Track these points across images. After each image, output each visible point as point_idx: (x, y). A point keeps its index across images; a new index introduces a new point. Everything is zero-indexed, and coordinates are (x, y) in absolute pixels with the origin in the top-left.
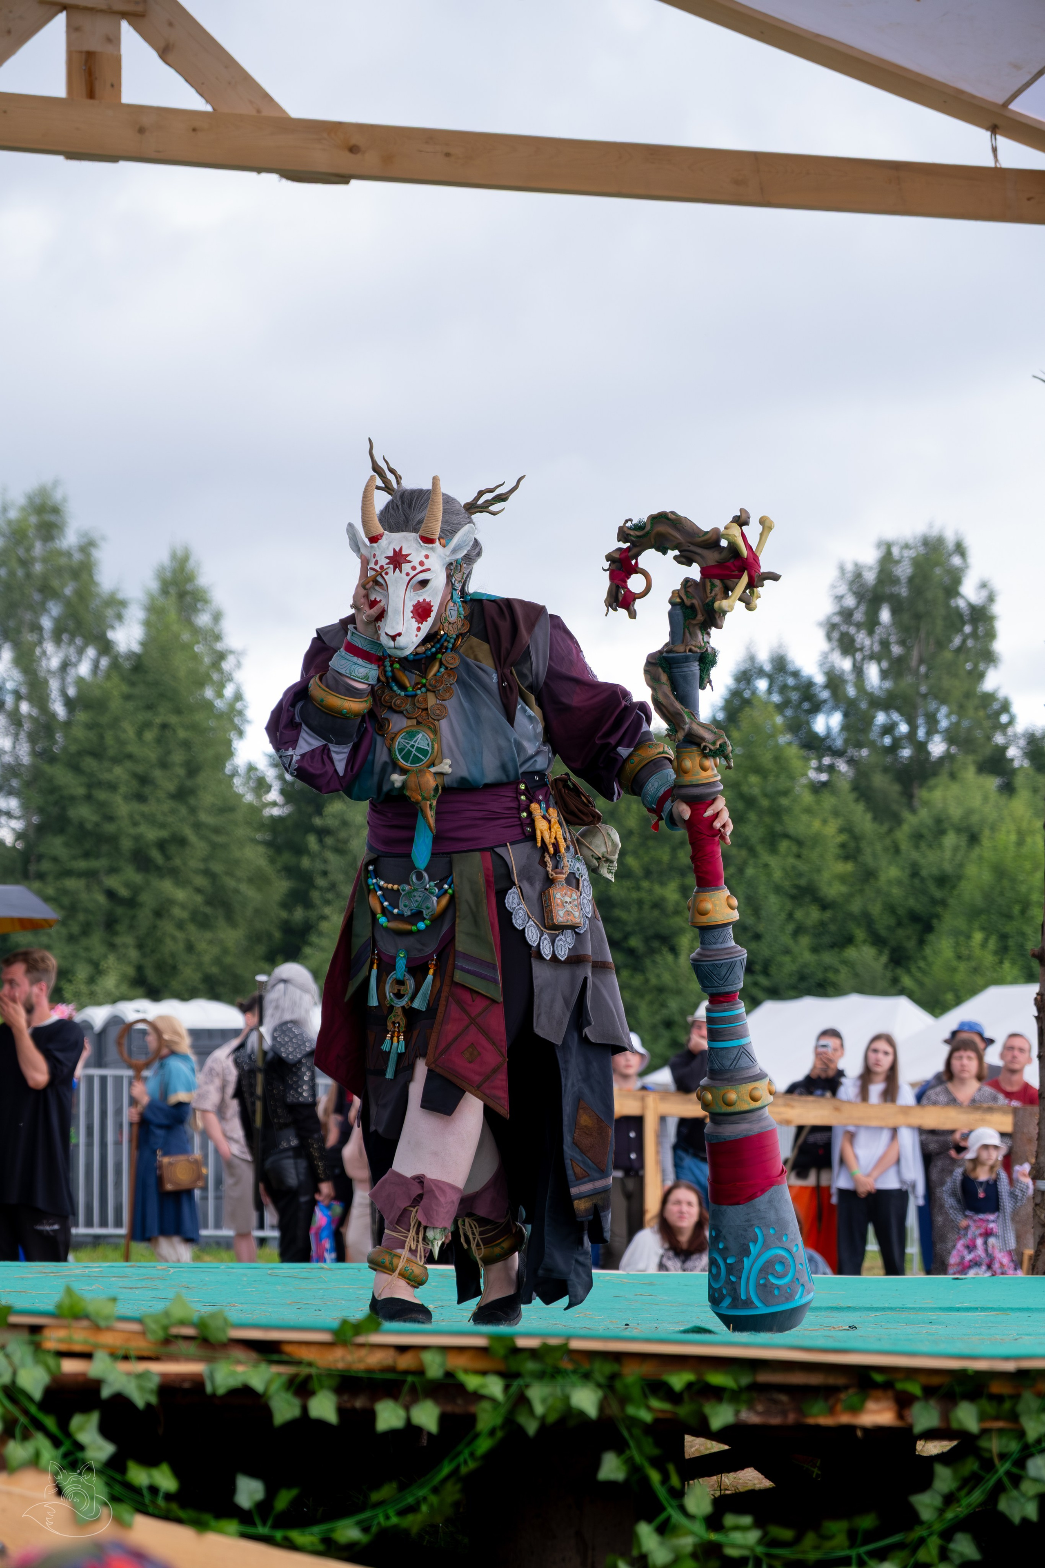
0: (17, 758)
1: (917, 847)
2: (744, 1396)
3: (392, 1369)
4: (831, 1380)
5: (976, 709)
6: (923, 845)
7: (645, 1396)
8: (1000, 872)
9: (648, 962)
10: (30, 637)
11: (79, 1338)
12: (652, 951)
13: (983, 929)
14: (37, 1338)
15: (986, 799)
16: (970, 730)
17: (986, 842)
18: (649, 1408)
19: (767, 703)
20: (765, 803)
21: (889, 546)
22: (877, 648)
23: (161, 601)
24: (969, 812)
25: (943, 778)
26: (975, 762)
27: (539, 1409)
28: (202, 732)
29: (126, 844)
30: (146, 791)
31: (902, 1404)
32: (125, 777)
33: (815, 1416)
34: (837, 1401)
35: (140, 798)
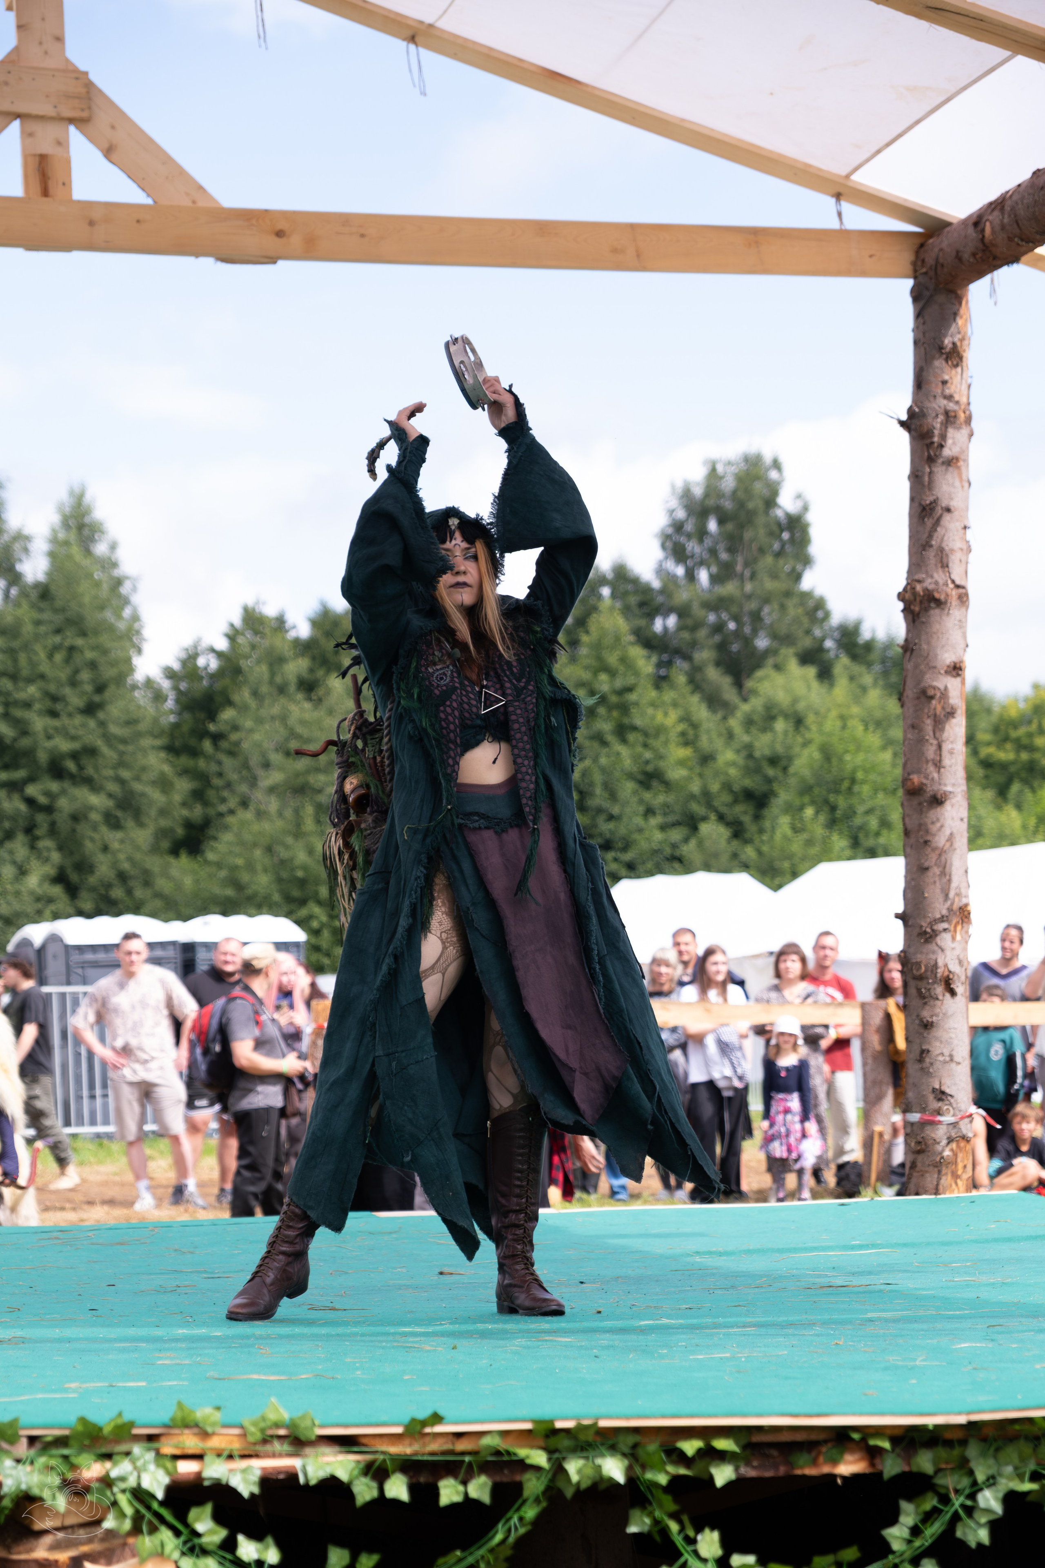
1: (748, 731)
2: (743, 1456)
3: (451, 1452)
4: (814, 1437)
5: (796, 605)
6: (754, 730)
7: (662, 1461)
8: (827, 752)
11: (191, 1442)
13: (814, 804)
14: (156, 1446)
15: (808, 686)
16: (790, 625)
17: (810, 726)
19: (610, 608)
20: (614, 699)
22: (706, 554)
23: (63, 534)
24: (795, 699)
25: (769, 667)
27: (575, 1478)
28: (105, 652)
29: (43, 757)
30: (59, 707)
31: (873, 1454)
32: (38, 695)
33: (802, 1468)
34: (819, 1453)
35: (53, 714)
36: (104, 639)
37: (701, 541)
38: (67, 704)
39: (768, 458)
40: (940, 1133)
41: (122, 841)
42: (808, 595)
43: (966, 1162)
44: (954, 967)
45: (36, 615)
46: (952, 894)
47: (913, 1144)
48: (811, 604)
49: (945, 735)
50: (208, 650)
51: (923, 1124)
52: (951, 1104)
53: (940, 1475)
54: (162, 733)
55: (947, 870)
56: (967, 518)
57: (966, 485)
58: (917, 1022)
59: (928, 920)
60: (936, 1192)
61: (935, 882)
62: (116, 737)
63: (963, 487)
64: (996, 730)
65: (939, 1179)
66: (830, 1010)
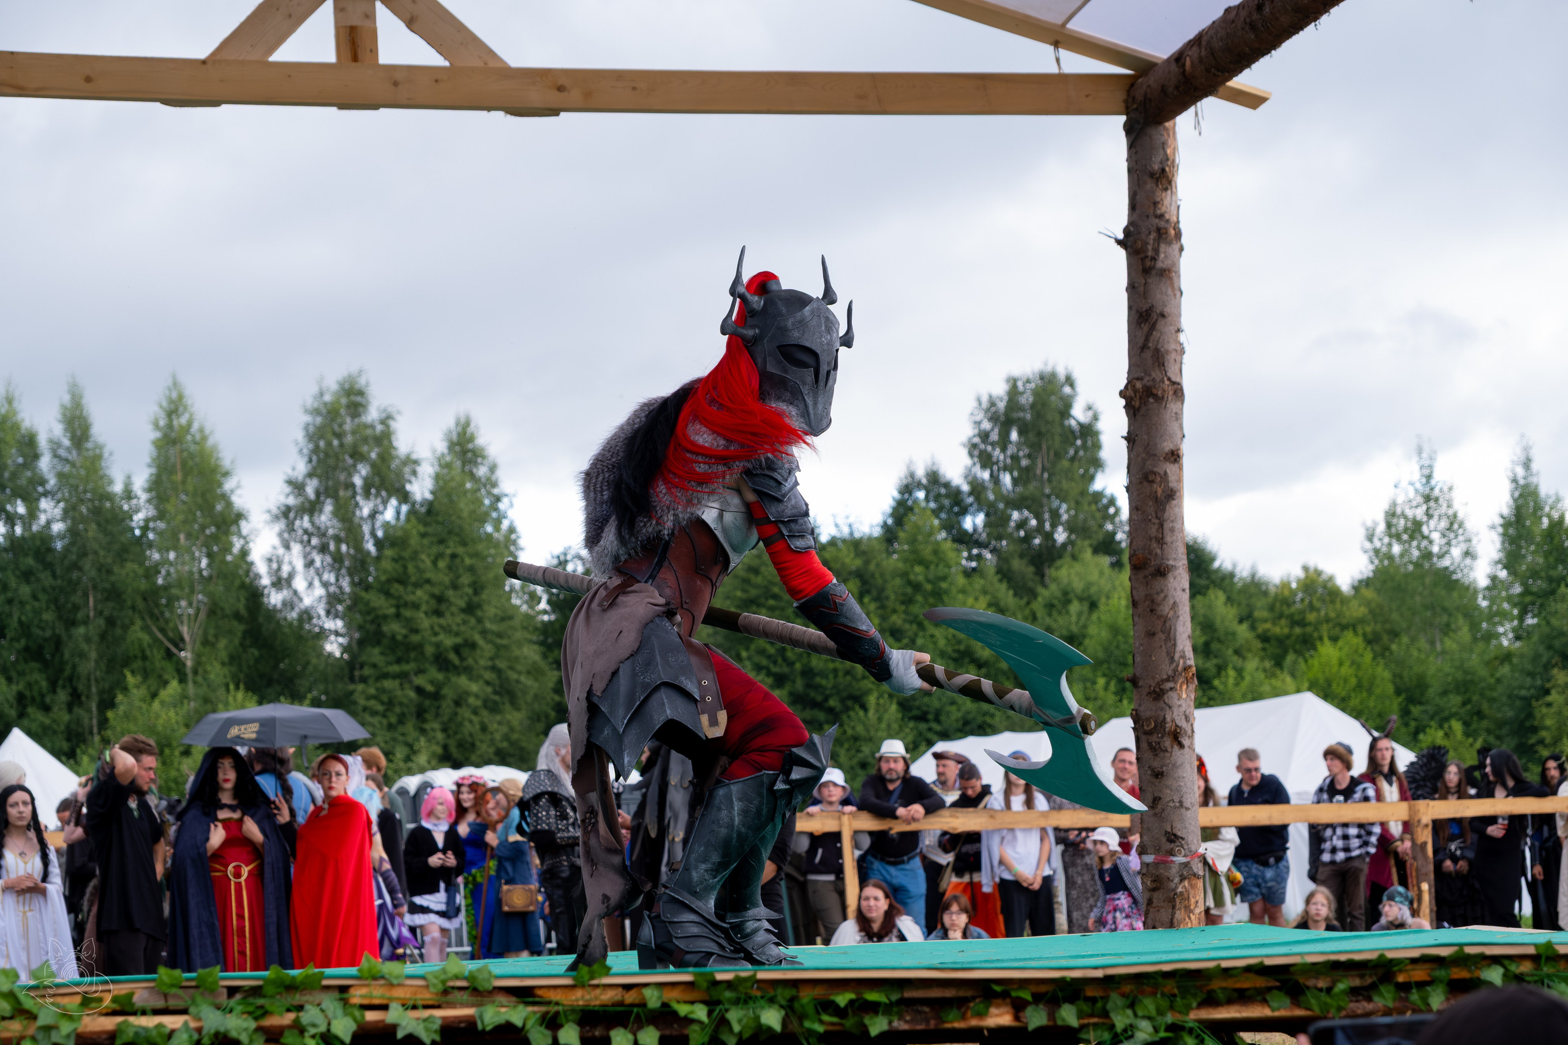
0: (340, 588)
1: (1050, 615)
2: (895, 1009)
3: (621, 1004)
4: (962, 993)
5: (1090, 504)
6: (1055, 613)
7: (818, 1013)
8: (1115, 630)
9: (844, 717)
10: (345, 493)
11: (377, 994)
12: (847, 709)
13: (1104, 675)
14: (345, 996)
15: (1101, 573)
16: (1085, 520)
17: (1102, 607)
18: (821, 1022)
19: (924, 509)
20: (929, 587)
21: (1013, 382)
22: (1009, 461)
23: (448, 459)
24: (1089, 585)
25: (1067, 559)
26: (1091, 545)
27: (737, 1028)
28: (484, 558)
29: (429, 650)
30: (443, 607)
31: (1018, 1007)
32: (426, 597)
33: (951, 1022)
34: (968, 1008)
35: (438, 613)
37: (1004, 450)
38: (451, 604)
39: (1061, 376)
40: (1174, 871)
41: (500, 723)
42: (1098, 495)
44: (1183, 724)
45: (422, 529)
46: (1176, 657)
49: (1166, 515)
50: (574, 558)
51: (1159, 865)
52: (1182, 846)
53: (1084, 1030)
54: (536, 629)
55: (1172, 635)
56: (1179, 322)
57: (1178, 293)
58: (1149, 772)
59: (1156, 680)
60: (1171, 926)
61: (1161, 647)
62: (493, 633)
63: (1174, 295)
64: (1272, 608)
65: (1173, 914)
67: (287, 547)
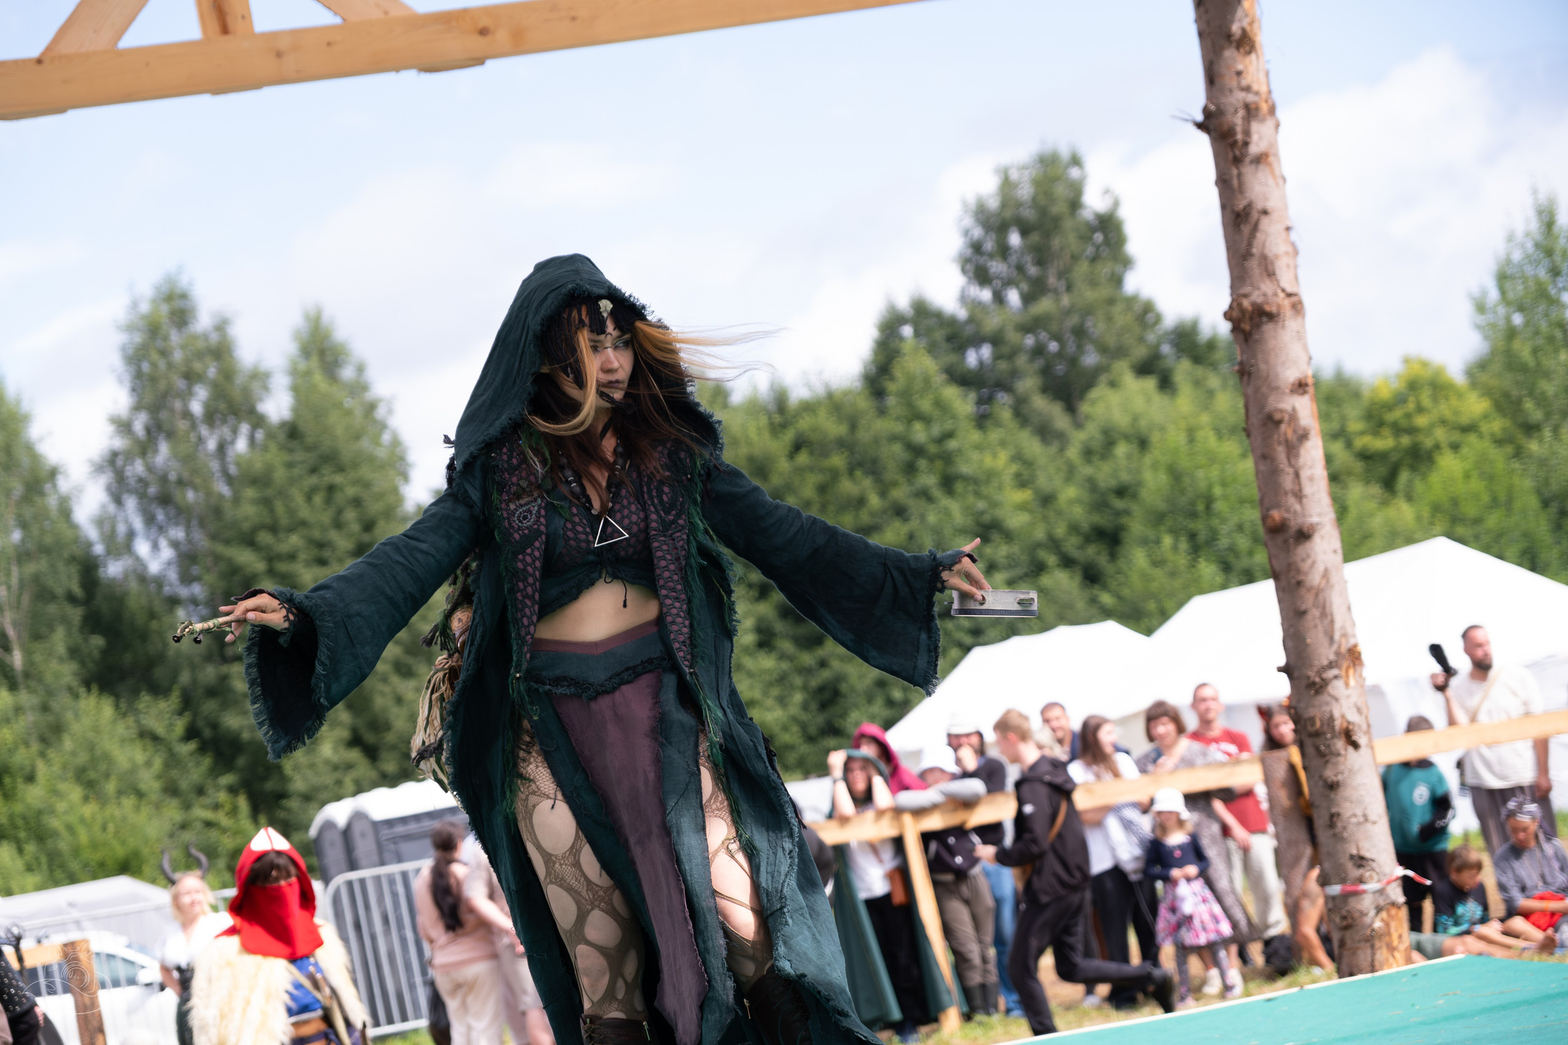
0: (193, 544)
1: (1089, 463)
5: (1122, 312)
6: (1095, 460)
8: (1175, 473)
10: (182, 425)
13: (1171, 532)
15: (1149, 400)
16: (1118, 337)
17: (1155, 445)
19: (915, 349)
20: (932, 449)
22: (1013, 273)
23: (303, 364)
24: (1135, 419)
25: (1102, 387)
26: (1131, 366)
28: (368, 485)
30: (327, 554)
32: (301, 544)
36: (365, 472)
37: (1004, 258)
39: (1065, 153)
40: (1367, 903)
43: (1400, 931)
44: (1353, 717)
46: (1337, 636)
47: (1338, 920)
48: (1138, 308)
49: (1302, 461)
51: (1346, 896)
52: (1373, 870)
55: (1328, 610)
56: (1287, 218)
57: (1281, 181)
58: (1321, 783)
59: (1315, 669)
60: (1373, 969)
61: (1316, 626)
63: (1277, 184)
64: (1368, 416)
65: (1373, 954)
66: (1226, 771)
67: (118, 500)
